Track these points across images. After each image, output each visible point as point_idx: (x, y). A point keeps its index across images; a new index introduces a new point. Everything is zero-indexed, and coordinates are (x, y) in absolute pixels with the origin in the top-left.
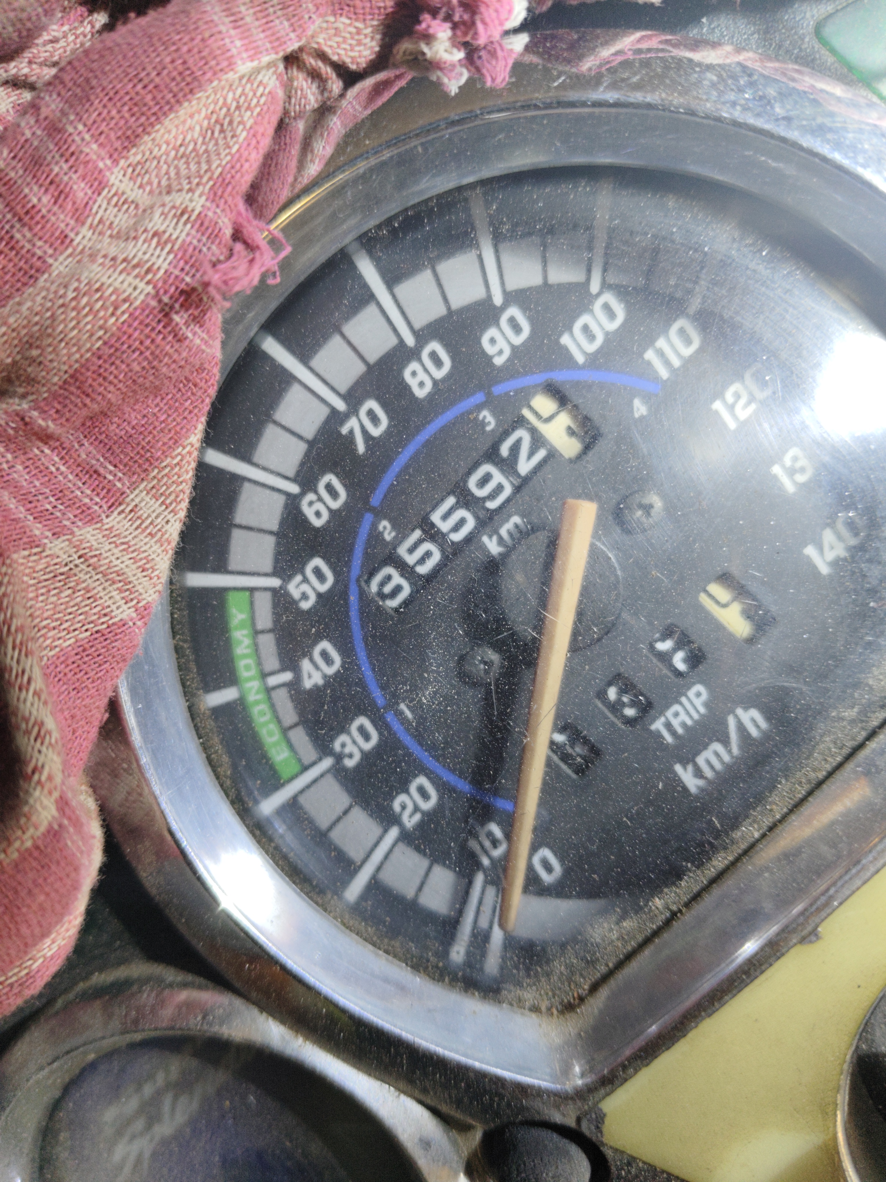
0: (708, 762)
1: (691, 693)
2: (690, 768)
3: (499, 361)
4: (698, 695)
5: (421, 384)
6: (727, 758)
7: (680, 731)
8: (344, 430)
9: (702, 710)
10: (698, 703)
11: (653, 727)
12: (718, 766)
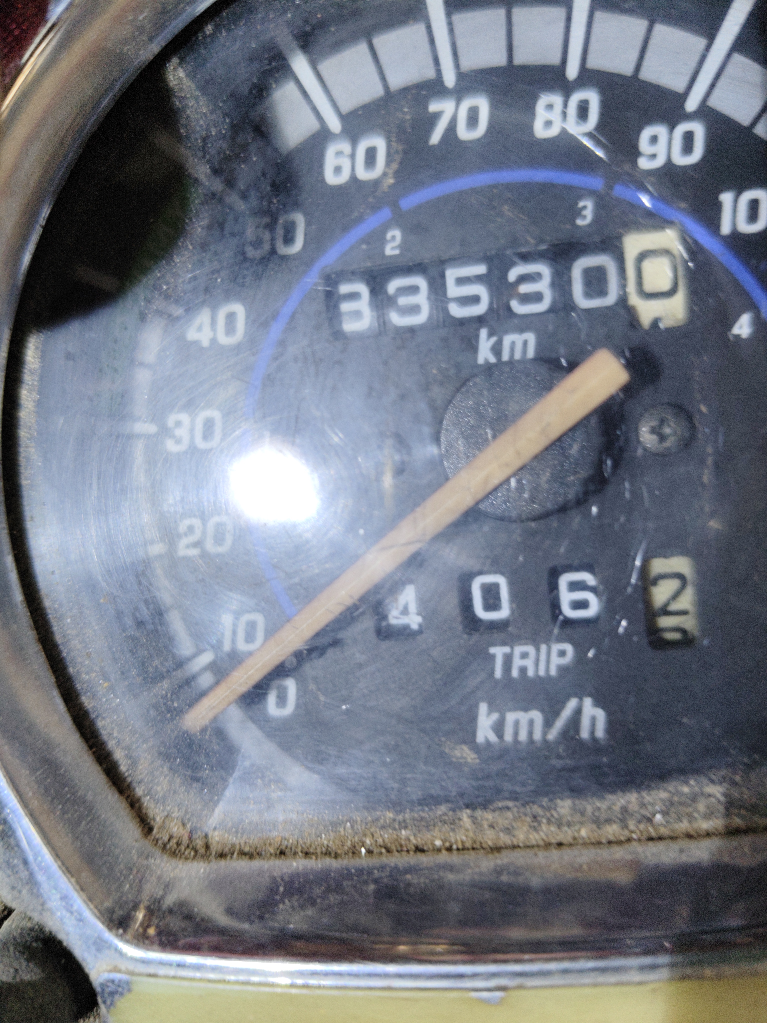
0: (517, 723)
1: (556, 647)
2: (495, 716)
3: (644, 164)
4: (562, 653)
5: (548, 123)
6: (538, 736)
7: (515, 673)
8: (433, 107)
9: (553, 672)
10: (556, 661)
11: (492, 650)
12: (523, 736)
